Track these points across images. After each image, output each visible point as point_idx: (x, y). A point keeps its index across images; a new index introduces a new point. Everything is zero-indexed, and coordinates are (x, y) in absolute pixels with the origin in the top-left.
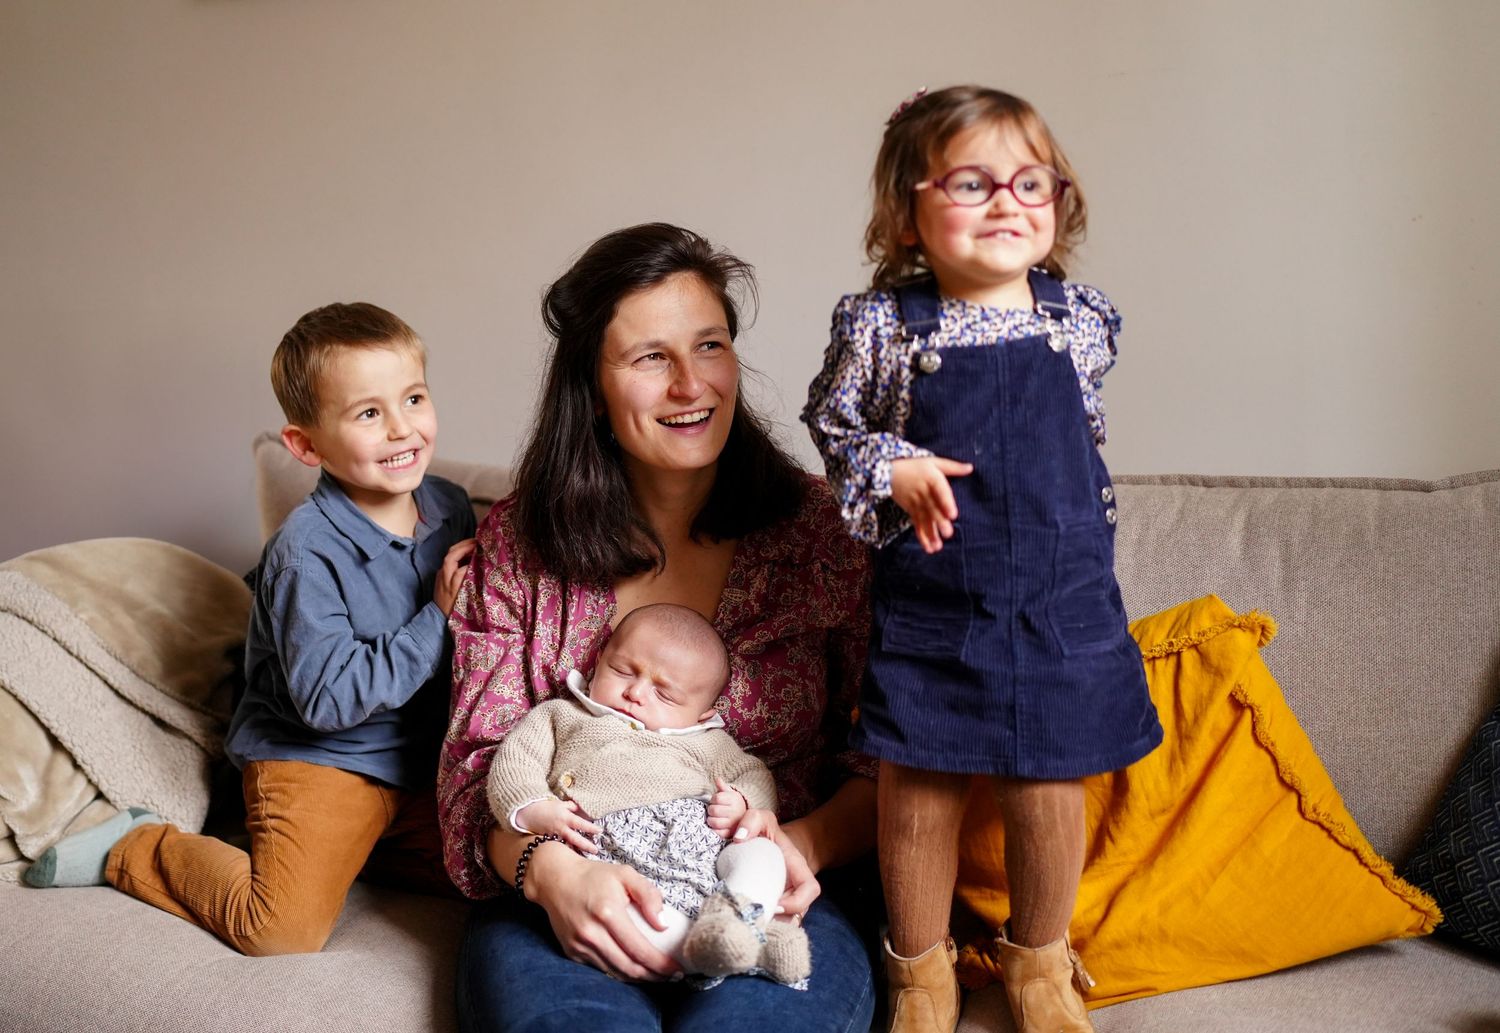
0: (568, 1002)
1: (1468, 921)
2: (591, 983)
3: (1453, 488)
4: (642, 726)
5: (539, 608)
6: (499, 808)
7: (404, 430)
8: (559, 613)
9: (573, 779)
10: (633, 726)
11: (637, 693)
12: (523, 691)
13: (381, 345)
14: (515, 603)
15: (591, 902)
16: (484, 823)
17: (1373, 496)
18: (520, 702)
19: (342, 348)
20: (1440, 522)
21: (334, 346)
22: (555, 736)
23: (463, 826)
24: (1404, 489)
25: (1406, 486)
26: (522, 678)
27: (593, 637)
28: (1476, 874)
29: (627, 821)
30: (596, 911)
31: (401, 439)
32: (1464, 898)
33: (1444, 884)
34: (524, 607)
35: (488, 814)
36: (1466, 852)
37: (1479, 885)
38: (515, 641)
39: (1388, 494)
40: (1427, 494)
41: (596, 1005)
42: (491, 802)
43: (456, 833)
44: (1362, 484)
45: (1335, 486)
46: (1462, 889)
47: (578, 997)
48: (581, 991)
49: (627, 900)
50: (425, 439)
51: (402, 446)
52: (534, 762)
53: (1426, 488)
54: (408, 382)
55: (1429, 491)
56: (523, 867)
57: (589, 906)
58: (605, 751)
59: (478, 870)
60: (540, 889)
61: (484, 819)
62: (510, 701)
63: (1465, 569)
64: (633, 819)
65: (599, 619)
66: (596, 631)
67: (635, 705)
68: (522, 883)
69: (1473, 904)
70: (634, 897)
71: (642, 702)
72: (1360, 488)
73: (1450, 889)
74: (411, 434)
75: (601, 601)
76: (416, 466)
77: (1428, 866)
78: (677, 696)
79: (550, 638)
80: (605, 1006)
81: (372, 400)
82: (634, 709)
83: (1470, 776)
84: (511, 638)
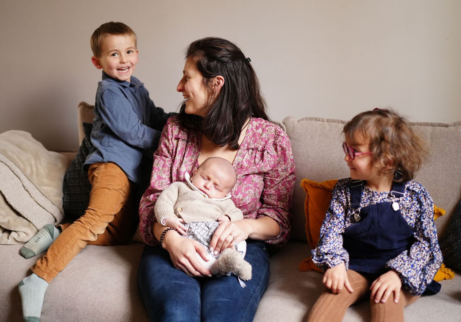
0: (172, 281)
1: (455, 262)
2: (179, 275)
3: (455, 126)
4: (207, 196)
5: (178, 151)
6: (158, 216)
7: (125, 60)
8: (184, 153)
9: (182, 209)
10: (204, 196)
11: (208, 186)
12: (169, 176)
13: (121, 34)
14: (170, 148)
15: (184, 251)
16: (152, 219)
17: (430, 129)
18: (168, 179)
19: (109, 35)
20: (450, 137)
21: (107, 34)
22: (178, 194)
23: (146, 220)
24: (439, 126)
25: (440, 125)
26: (169, 172)
27: (193, 162)
28: (457, 248)
29: (197, 225)
30: (185, 254)
31: (124, 63)
32: (454, 255)
33: (449, 251)
34: (173, 150)
35: (154, 217)
36: (455, 241)
37: (458, 251)
38: (168, 160)
39: (434, 128)
40: (446, 128)
41: (180, 282)
42: (155, 213)
43: (143, 221)
44: (427, 124)
45: (418, 125)
46: (453, 253)
47: (174, 280)
48: (176, 278)
49: (196, 251)
50: (132, 64)
51: (124, 65)
52: (171, 202)
53: (447, 126)
54: (128, 46)
55: (447, 127)
56: (162, 237)
57: (183, 252)
58: (194, 202)
59: (149, 234)
60: (167, 245)
61: (153, 219)
62: (165, 179)
63: (457, 152)
64: (199, 224)
65: (195, 156)
66: (194, 160)
67: (207, 190)
68: (162, 242)
69: (457, 257)
70: (197, 250)
71: (209, 189)
72: (426, 126)
73: (450, 252)
74: (127, 62)
75: (196, 151)
76: (128, 73)
77: (444, 245)
78: (220, 189)
79: (180, 160)
80: (183, 283)
81: (116, 50)
82: (206, 191)
83: (456, 217)
84: (167, 159)
